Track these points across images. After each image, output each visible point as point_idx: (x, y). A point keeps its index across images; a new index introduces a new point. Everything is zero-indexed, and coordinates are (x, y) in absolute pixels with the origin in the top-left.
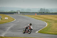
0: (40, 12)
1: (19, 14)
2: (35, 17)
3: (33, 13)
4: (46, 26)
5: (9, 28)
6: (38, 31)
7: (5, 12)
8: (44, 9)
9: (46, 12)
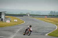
0: (50, 14)
1: (29, 17)
2: (45, 20)
3: (43, 15)
4: (56, 29)
5: (18, 30)
6: (47, 34)
7: (14, 14)
8: (54, 12)
9: (56, 15)
